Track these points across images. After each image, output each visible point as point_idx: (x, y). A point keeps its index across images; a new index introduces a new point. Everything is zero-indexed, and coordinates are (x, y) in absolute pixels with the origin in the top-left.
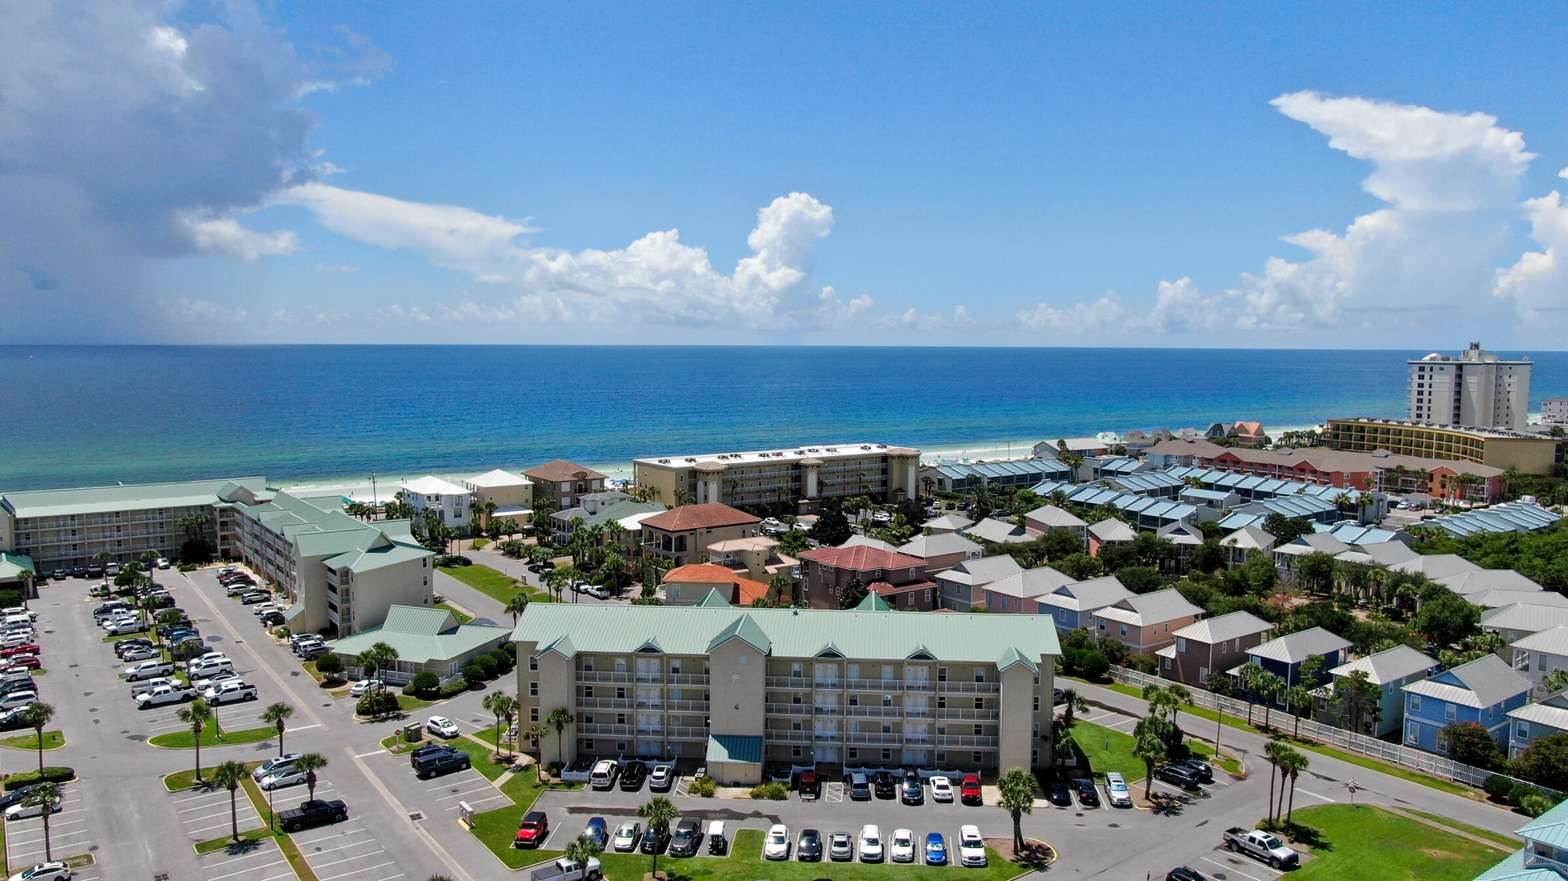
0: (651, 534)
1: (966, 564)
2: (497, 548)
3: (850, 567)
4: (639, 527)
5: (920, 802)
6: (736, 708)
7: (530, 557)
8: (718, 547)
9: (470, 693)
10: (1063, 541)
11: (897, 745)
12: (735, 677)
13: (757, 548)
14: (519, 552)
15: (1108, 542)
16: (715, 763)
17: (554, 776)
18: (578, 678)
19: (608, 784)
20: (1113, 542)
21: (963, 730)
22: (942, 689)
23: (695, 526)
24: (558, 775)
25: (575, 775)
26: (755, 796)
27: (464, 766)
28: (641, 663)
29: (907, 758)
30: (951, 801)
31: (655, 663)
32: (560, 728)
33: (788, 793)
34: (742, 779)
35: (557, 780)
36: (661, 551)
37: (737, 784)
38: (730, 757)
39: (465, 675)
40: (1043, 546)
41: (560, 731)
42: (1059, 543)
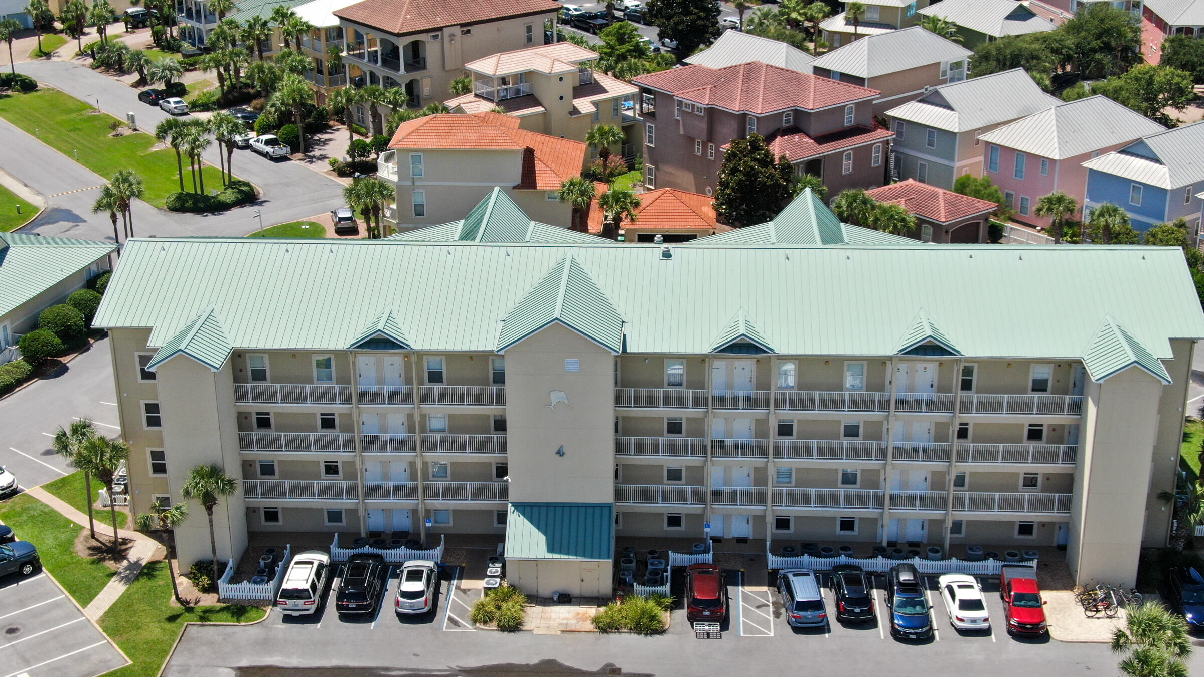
0: (359, 37)
1: (946, 91)
2: (81, 54)
3: (736, 107)
4: (336, 22)
5: (926, 638)
6: (560, 453)
7: (141, 71)
8: (486, 66)
9: (37, 385)
10: (1107, 32)
11: (870, 511)
12: (555, 397)
13: (560, 68)
14: (120, 61)
15: (1180, 30)
16: (521, 561)
17: (205, 590)
18: (240, 395)
19: (312, 609)
20: (1189, 30)
22: (966, 407)
23: (440, 21)
24: (212, 588)
25: (246, 590)
26: (605, 627)
27: (28, 569)
30: (986, 632)
32: (209, 501)
33: (665, 617)
34: (575, 588)
35: (209, 600)
36: (381, 71)
37: (565, 599)
38: (551, 549)
39: (24, 350)
40: (1070, 41)
41: (209, 509)
42: (1099, 36)
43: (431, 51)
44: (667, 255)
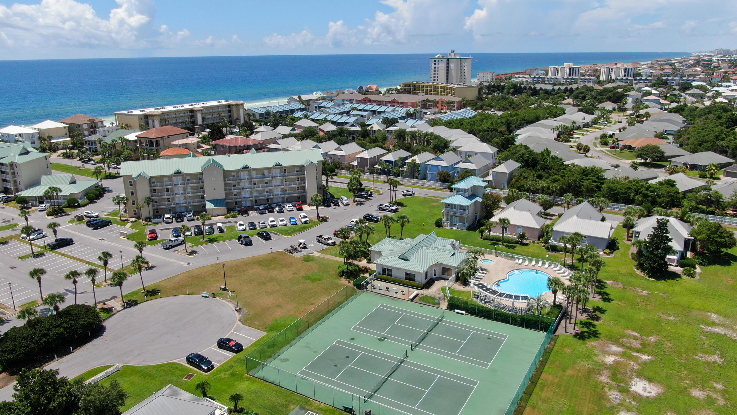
0: (140, 141)
1: (278, 141)
2: (59, 156)
3: (235, 145)
4: (136, 138)
5: (283, 212)
6: (214, 189)
7: (80, 157)
8: (176, 142)
10: (311, 132)
11: (272, 197)
12: (213, 179)
13: (193, 142)
14: (72, 156)
15: (327, 131)
16: (209, 209)
17: (148, 222)
18: (151, 186)
19: (171, 221)
20: (329, 131)
21: (293, 189)
22: (285, 176)
23: (162, 135)
24: (150, 221)
25: (157, 220)
26: (226, 218)
27: (110, 224)
28: (174, 179)
29: (275, 201)
30: (293, 210)
31: (180, 178)
32: (148, 204)
33: (238, 216)
34: (220, 214)
35: (150, 223)
36: (148, 147)
37: (218, 215)
38: (215, 206)
39: (87, 198)
40: (304, 134)
41: (149, 205)
42: (309, 133)
43: (161, 142)
44: (229, 156)
